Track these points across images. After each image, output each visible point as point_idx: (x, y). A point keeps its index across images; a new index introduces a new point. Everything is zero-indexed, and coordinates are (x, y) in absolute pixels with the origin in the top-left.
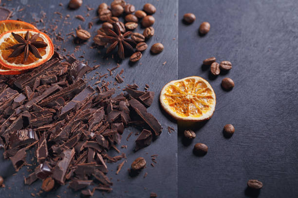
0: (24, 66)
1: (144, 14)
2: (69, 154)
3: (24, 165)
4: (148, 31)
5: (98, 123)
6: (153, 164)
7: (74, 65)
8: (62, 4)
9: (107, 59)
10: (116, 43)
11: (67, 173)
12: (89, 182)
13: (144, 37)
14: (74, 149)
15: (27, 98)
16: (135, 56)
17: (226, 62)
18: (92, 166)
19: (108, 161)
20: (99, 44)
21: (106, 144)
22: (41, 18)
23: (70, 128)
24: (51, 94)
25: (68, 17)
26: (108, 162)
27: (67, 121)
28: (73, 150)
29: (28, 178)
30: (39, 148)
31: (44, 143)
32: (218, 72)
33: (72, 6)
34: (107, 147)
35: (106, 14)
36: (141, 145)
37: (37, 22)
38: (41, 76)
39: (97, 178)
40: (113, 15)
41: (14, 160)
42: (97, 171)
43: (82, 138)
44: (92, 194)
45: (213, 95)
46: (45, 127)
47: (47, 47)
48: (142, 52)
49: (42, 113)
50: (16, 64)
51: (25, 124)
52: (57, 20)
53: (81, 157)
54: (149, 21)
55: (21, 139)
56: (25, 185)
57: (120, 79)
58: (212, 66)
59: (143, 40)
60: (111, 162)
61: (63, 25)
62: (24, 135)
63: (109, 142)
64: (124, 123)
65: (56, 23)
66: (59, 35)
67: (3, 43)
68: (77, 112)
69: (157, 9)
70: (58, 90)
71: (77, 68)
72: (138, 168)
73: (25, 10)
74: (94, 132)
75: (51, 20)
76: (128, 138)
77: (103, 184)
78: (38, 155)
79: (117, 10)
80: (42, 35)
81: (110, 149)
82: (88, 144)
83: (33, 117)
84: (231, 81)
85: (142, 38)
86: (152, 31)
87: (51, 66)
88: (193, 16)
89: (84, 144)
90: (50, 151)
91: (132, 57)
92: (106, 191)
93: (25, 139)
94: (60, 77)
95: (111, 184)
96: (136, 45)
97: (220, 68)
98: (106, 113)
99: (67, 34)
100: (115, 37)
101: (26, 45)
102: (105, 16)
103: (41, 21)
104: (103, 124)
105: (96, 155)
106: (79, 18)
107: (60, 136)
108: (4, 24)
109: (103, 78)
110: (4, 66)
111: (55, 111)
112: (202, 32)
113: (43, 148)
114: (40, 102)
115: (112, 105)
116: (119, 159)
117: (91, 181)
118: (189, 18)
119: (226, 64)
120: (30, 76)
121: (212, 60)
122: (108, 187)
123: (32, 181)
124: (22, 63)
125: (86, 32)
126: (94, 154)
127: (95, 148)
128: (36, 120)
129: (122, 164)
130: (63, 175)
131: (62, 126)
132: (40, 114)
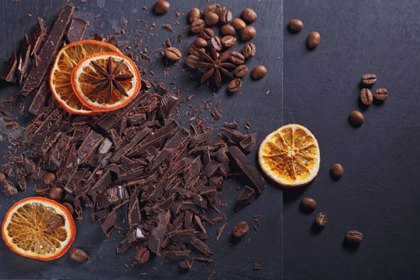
0: (108, 106)
1: (243, 24)
2: (164, 218)
3: (115, 229)
4: (248, 50)
5: (195, 178)
7: (165, 99)
8: (146, 8)
9: (201, 87)
10: (213, 70)
12: (187, 252)
13: (243, 58)
14: (169, 211)
15: (113, 145)
16: (233, 84)
18: (190, 234)
19: (207, 224)
20: (192, 67)
21: (204, 205)
22: (122, 28)
23: (164, 184)
24: (141, 141)
25: (153, 26)
26: (207, 226)
27: (160, 176)
28: (168, 213)
29: (120, 246)
30: (131, 211)
31: (136, 204)
33: (157, 10)
34: (205, 207)
35: (198, 25)
37: (118, 34)
38: (127, 115)
39: (196, 246)
40: (207, 26)
41: (105, 227)
42: (196, 239)
43: (178, 198)
44: (190, 267)
46: (135, 182)
47: (133, 79)
48: (242, 78)
49: (131, 166)
50: (99, 103)
51: (114, 180)
52: (141, 31)
53: (177, 220)
54: (249, 33)
55: (110, 200)
57: (217, 115)
59: (242, 62)
60: (210, 225)
61: (149, 37)
62: (113, 195)
63: (208, 201)
64: (224, 177)
65: (140, 35)
67: (82, 74)
68: (171, 164)
69: (258, 16)
71: (169, 103)
72: (240, 235)
73: (102, 16)
74: (190, 189)
75: (134, 31)
76: (228, 194)
77: (203, 254)
78: (130, 220)
79: (211, 19)
80: (127, 61)
81: (209, 209)
82: (184, 205)
83: (122, 171)
85: (241, 59)
88: (300, 23)
89: (180, 206)
90: (143, 213)
91: (230, 87)
92: (206, 262)
93: (115, 200)
94: (149, 115)
95: (211, 255)
96: (235, 69)
98: (203, 164)
99: (154, 51)
100: (210, 62)
101: (109, 81)
102: (198, 27)
103: (122, 32)
104: (200, 179)
105: (193, 218)
106: (166, 28)
107: (153, 196)
108: (81, 45)
109: (197, 113)
110: (86, 105)
111: (145, 163)
112: (311, 45)
113: (135, 211)
114: (128, 153)
115: (209, 154)
117: (190, 251)
122: (208, 257)
123: (125, 249)
124: (106, 102)
125: (177, 51)
126: (192, 216)
127: (192, 209)
128: (125, 175)
129: (222, 228)
130: (159, 246)
131: (155, 183)
132: (129, 167)
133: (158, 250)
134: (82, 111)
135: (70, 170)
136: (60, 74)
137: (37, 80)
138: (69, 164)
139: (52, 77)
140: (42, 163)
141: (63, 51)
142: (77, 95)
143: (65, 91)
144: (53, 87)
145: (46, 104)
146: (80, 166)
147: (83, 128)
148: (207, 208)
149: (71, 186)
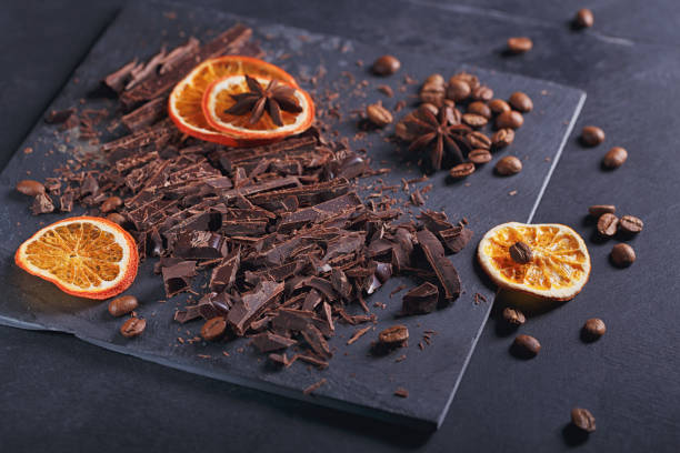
0: (246, 131)
1: (507, 108)
2: (270, 288)
3: (185, 291)
4: (501, 135)
5: (346, 254)
6: (422, 345)
7: (341, 154)
8: (361, 63)
9: (408, 164)
10: (432, 136)
11: (253, 318)
12: (289, 342)
13: (490, 143)
14: (283, 283)
15: (233, 187)
16: (460, 167)
17: (632, 219)
18: (304, 317)
19: (341, 320)
20: (404, 136)
21: (346, 290)
22: (314, 76)
23: (291, 249)
24: (277, 189)
25: (364, 86)
26: (340, 323)
28: (282, 286)
29: (182, 313)
30: (220, 266)
31: (234, 261)
32: (611, 231)
33: (380, 69)
34: (347, 295)
35: (434, 91)
36: (412, 308)
38: (273, 160)
39: (308, 340)
40: (447, 97)
41: (168, 274)
42: (312, 328)
43: (307, 270)
44: (286, 361)
45: (587, 265)
46: (247, 238)
47: (301, 115)
48: (479, 166)
49: (249, 213)
50: (234, 125)
51: (214, 223)
52: (342, 86)
53: (292, 300)
54: (511, 119)
55: (194, 244)
56: (174, 322)
57: (417, 198)
58: (602, 218)
59: (485, 146)
60: (346, 323)
61: (350, 95)
62: (202, 239)
63: (354, 288)
64: (395, 267)
65: (338, 89)
66: (336, 108)
67: (225, 90)
68: (314, 226)
69: (534, 108)
70: (295, 185)
71: (345, 161)
72: (390, 340)
74: (332, 265)
75: (331, 83)
76: (393, 293)
77: (314, 351)
78: (213, 276)
79: (458, 89)
80: (300, 94)
81: (352, 303)
82: (313, 281)
83: (230, 217)
84: (630, 250)
85: (486, 143)
86: (508, 136)
87: (298, 149)
88: (601, 134)
89: (307, 281)
90: (240, 274)
91: (455, 169)
92: (316, 366)
93: (201, 246)
94: (308, 170)
95: (330, 355)
96: (469, 151)
97: (619, 225)
98: (368, 242)
99: (351, 110)
100: (433, 125)
101: (262, 97)
102: (431, 95)
103: (311, 81)
104: (354, 259)
105: (321, 304)
106: (383, 91)
107: (267, 257)
108: (240, 63)
109: (387, 192)
110: (211, 124)
111: (274, 217)
112: (609, 165)
113: (228, 270)
114: (252, 194)
115: (383, 232)
116: (363, 322)
117: (295, 342)
118: (591, 134)
119: (633, 223)
120: (253, 153)
121: (605, 207)
122: (324, 360)
123: (188, 317)
124: (246, 127)
125: (386, 113)
126: (319, 301)
127: (324, 291)
128: (233, 222)
129: (363, 331)
130: (246, 318)
131: (278, 242)
132: (245, 214)
133: (243, 321)
134: (204, 131)
135: (148, 196)
136: (192, 91)
137: (154, 92)
138: (149, 186)
139: (179, 89)
140: (110, 190)
141: (209, 64)
142: (204, 111)
143: (189, 109)
144: (174, 100)
145: (153, 123)
146: (168, 197)
147: (196, 157)
148: (350, 300)
149: (140, 215)
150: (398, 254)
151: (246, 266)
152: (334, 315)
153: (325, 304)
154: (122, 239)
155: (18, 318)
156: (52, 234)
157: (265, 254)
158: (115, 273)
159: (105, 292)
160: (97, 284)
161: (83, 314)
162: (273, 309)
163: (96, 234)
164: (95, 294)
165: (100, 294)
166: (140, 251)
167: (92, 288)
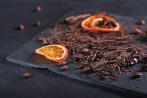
3: (80, 62)
5: (126, 56)
6: (145, 78)
11: (98, 67)
19: (123, 71)
21: (125, 64)
28: (107, 61)
29: (78, 66)
30: (90, 56)
31: (94, 55)
39: (113, 73)
41: (75, 56)
42: (114, 71)
43: (114, 59)
44: (106, 78)
46: (98, 52)
49: (100, 46)
53: (109, 65)
55: (84, 51)
56: (76, 68)
60: (124, 72)
62: (86, 50)
63: (127, 63)
64: (139, 60)
68: (118, 50)
70: (113, 41)
71: (128, 38)
72: (136, 75)
74: (121, 58)
76: (138, 66)
77: (114, 76)
78: (88, 58)
82: (116, 61)
83: (94, 46)
87: (115, 35)
89: (114, 61)
92: (114, 79)
94: (117, 40)
95: (119, 77)
98: (132, 54)
101: (106, 21)
107: (104, 55)
111: (107, 47)
113: (92, 57)
114: (101, 42)
115: (136, 53)
117: (109, 73)
122: (117, 78)
123: (80, 67)
126: (117, 66)
127: (119, 64)
128: (95, 48)
129: (129, 73)
130: (96, 67)
131: (107, 52)
132: (98, 46)
133: (95, 67)
135: (73, 41)
146: (78, 41)
148: (126, 67)
149: (70, 44)
150: (140, 57)
151: (97, 57)
152: (121, 69)
153: (119, 67)
154: (64, 49)
155: (33, 64)
156: (45, 47)
157: (103, 54)
158: (61, 56)
159: (58, 60)
160: (56, 58)
161: (51, 65)
162: (104, 67)
163: (57, 48)
164: (55, 60)
165: (56, 60)
166: (69, 52)
167: (54, 59)
